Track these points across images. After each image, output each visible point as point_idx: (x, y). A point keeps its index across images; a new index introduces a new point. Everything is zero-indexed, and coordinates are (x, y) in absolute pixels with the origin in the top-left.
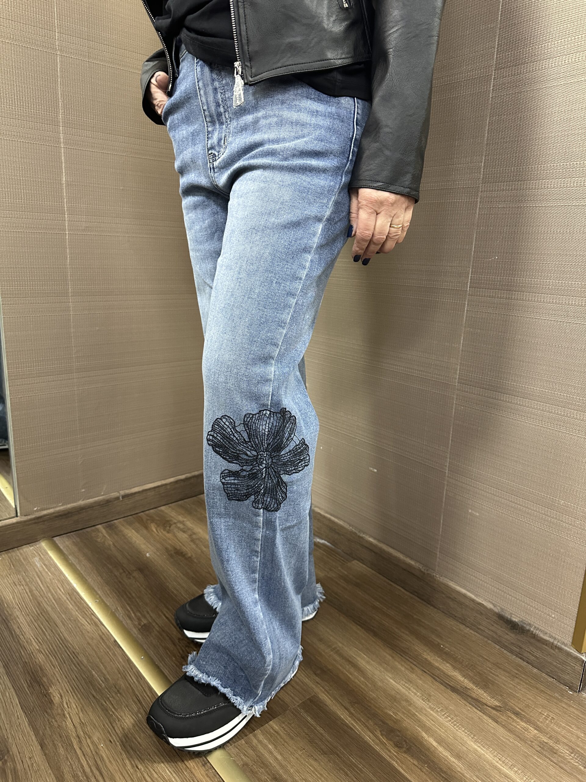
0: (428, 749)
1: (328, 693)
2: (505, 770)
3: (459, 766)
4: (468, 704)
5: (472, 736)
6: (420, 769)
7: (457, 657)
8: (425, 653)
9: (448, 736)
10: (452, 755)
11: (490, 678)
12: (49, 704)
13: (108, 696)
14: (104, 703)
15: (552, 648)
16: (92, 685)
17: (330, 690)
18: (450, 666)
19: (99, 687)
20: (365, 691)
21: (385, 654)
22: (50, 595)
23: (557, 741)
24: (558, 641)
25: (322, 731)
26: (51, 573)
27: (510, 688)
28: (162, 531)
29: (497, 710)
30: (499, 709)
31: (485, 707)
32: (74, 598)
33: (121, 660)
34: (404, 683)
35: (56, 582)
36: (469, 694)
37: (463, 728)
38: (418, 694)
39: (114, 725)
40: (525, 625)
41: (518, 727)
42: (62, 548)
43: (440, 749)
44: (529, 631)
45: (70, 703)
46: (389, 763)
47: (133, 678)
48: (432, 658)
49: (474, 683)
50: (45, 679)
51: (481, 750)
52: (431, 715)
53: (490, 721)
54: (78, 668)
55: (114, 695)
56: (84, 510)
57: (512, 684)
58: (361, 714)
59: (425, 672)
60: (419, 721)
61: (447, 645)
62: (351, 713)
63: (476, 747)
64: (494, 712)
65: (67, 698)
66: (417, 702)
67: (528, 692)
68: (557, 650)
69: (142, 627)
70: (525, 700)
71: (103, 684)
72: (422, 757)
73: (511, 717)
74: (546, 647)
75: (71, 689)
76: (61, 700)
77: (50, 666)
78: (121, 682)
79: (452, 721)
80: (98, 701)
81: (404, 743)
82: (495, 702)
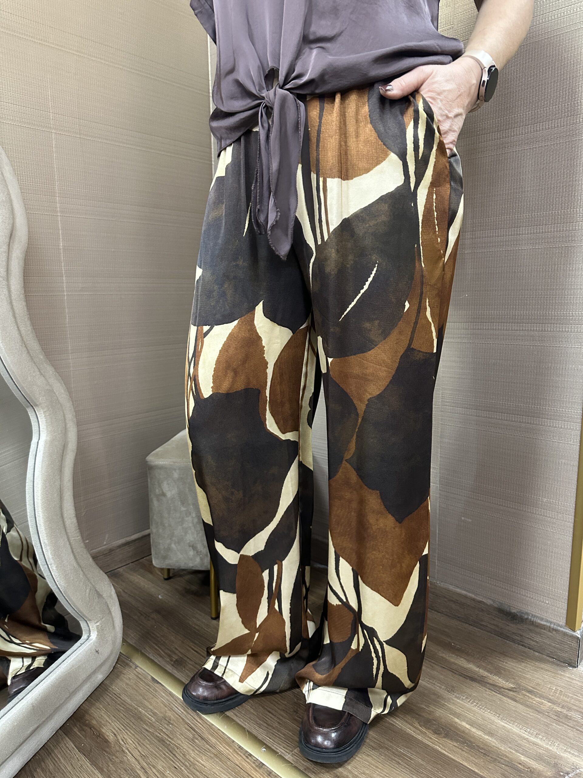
0: (463, 732)
2: (532, 739)
3: (493, 742)
4: (487, 690)
5: (498, 715)
6: (461, 749)
7: (468, 652)
8: (440, 652)
9: (476, 718)
10: (485, 734)
11: (500, 665)
12: (105, 744)
13: (161, 728)
14: (159, 735)
15: (549, 631)
16: (142, 720)
18: (464, 660)
19: (150, 721)
23: (569, 709)
24: (554, 625)
27: (520, 671)
29: (514, 691)
30: (515, 690)
31: (503, 690)
33: (163, 695)
34: (428, 680)
36: (486, 681)
37: (489, 709)
38: (443, 687)
39: (175, 753)
40: (523, 615)
41: (534, 702)
43: (474, 730)
44: (527, 619)
45: (126, 739)
46: (433, 748)
47: (180, 709)
48: (447, 656)
49: (488, 671)
50: (94, 722)
51: (508, 726)
52: (459, 703)
53: (509, 701)
54: (123, 708)
55: (166, 726)
57: (520, 668)
59: (444, 668)
60: (450, 710)
61: (457, 643)
63: (503, 724)
64: (511, 693)
65: (121, 735)
66: (443, 693)
67: (535, 673)
68: (554, 632)
69: (174, 662)
70: (534, 680)
71: (153, 718)
72: (460, 739)
73: (526, 695)
74: (544, 631)
75: (123, 727)
76: (115, 738)
78: (169, 714)
79: (478, 705)
80: (152, 734)
81: (441, 729)
82: (510, 684)
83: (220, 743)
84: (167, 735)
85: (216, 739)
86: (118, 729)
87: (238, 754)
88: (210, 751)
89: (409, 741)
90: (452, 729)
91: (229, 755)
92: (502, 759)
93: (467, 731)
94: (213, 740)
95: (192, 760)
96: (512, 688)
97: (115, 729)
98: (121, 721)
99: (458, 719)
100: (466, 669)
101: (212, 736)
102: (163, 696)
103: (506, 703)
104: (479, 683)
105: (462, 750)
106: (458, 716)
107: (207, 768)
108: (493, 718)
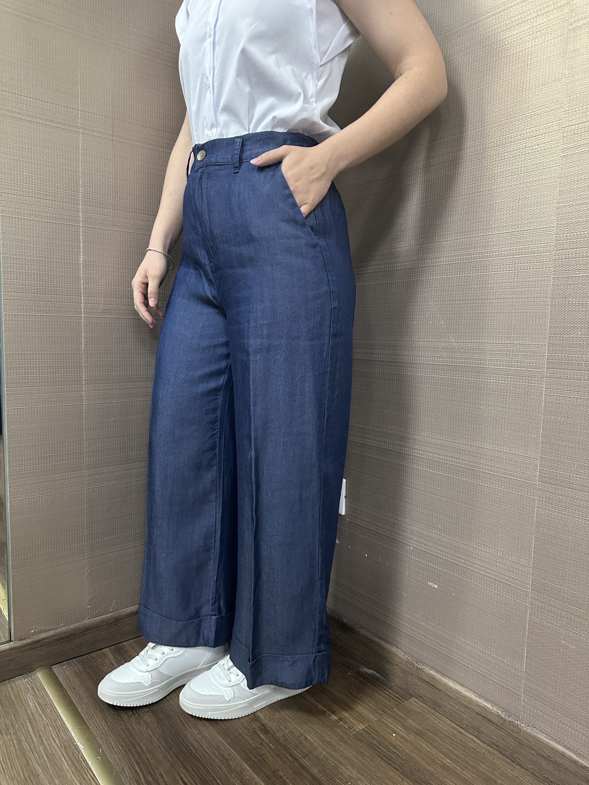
22: (41, 748)
26: (46, 717)
32: (71, 755)
35: (51, 729)
42: (61, 680)
56: (90, 631)
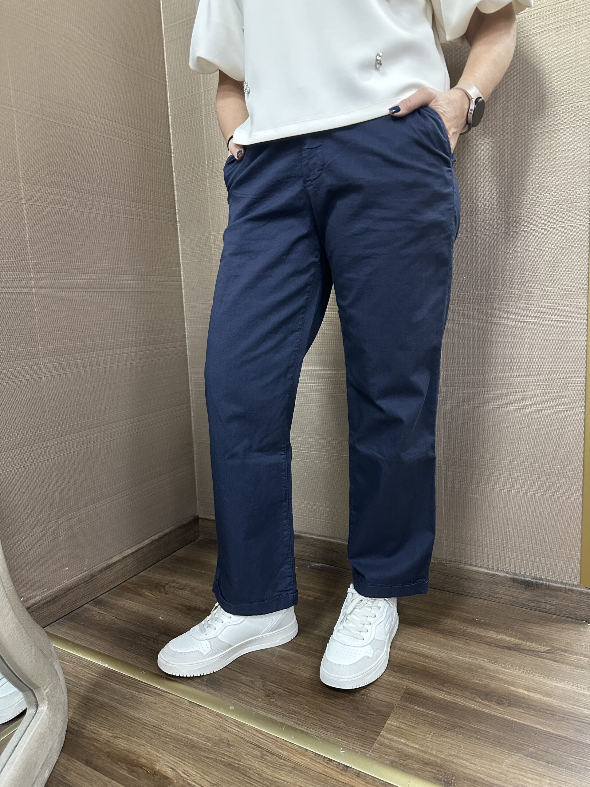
0: (524, 698)
1: (417, 683)
2: (586, 692)
3: (554, 702)
4: (527, 656)
5: (547, 677)
6: (528, 714)
7: (494, 624)
8: (468, 628)
9: (529, 683)
10: (543, 696)
11: (528, 632)
12: (166, 781)
13: (221, 752)
14: (223, 759)
15: (565, 592)
16: (197, 748)
17: (416, 680)
18: (494, 632)
19: (206, 747)
20: (444, 671)
21: (439, 639)
24: (569, 585)
25: (434, 714)
26: (69, 663)
27: (548, 634)
28: (158, 593)
29: (551, 653)
30: (551, 651)
31: (540, 653)
32: (114, 678)
34: (470, 656)
35: (81, 669)
36: (522, 648)
37: (536, 673)
38: (486, 660)
40: (538, 581)
41: (572, 660)
43: (532, 694)
44: (542, 584)
45: (187, 772)
46: (503, 718)
47: (235, 728)
48: (477, 631)
49: (519, 639)
50: (143, 760)
51: (560, 685)
52: (507, 672)
53: (551, 662)
54: (170, 739)
55: (227, 749)
57: (546, 631)
58: (455, 690)
59: (479, 642)
60: (501, 680)
61: (480, 618)
62: (446, 692)
63: (555, 684)
64: (549, 655)
65: (180, 768)
66: (489, 666)
67: (561, 633)
68: (570, 593)
69: (207, 681)
70: (563, 640)
71: (208, 744)
72: (523, 705)
73: (563, 655)
74: (560, 593)
75: (178, 759)
76: (175, 772)
77: (138, 746)
78: (225, 735)
79: (525, 671)
80: (215, 760)
81: (503, 700)
82: (544, 647)
83: (293, 754)
84: (232, 758)
85: (287, 751)
86: (175, 762)
87: (316, 762)
88: (286, 766)
89: (478, 716)
90: (512, 696)
91: (309, 765)
92: (568, 716)
93: (526, 697)
94: (285, 753)
95: (270, 778)
96: (547, 650)
97: (170, 763)
98: (173, 753)
99: (513, 687)
100: (498, 640)
101: (281, 749)
102: (210, 718)
103: (548, 665)
104: (516, 651)
105: (530, 715)
106: (513, 684)
107: (290, 783)
108: (544, 680)
